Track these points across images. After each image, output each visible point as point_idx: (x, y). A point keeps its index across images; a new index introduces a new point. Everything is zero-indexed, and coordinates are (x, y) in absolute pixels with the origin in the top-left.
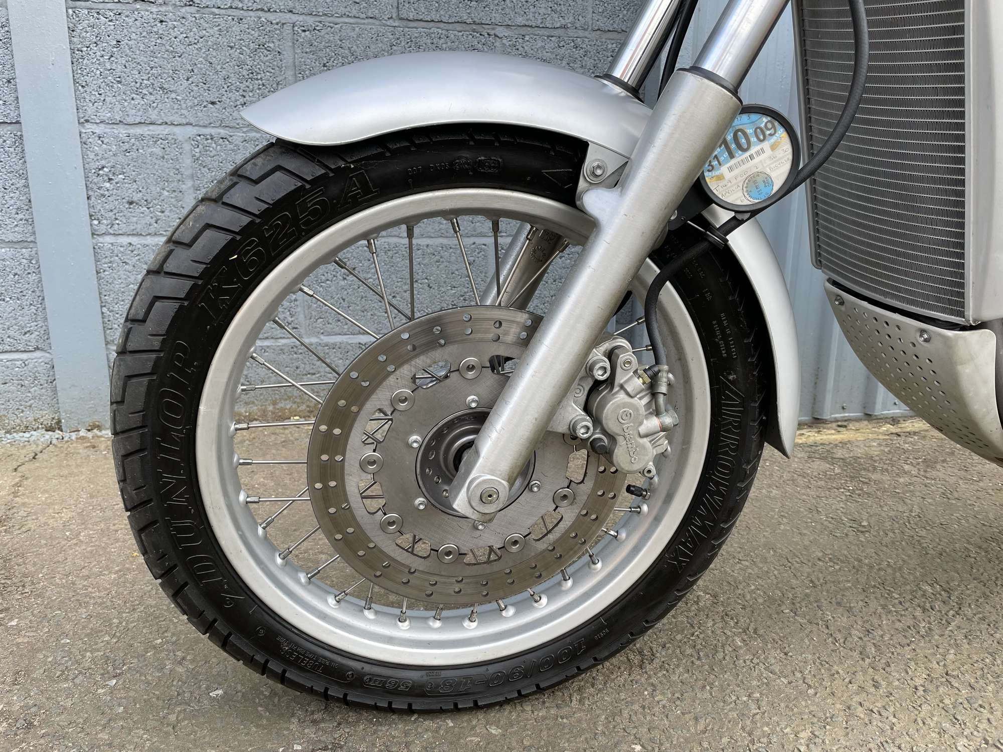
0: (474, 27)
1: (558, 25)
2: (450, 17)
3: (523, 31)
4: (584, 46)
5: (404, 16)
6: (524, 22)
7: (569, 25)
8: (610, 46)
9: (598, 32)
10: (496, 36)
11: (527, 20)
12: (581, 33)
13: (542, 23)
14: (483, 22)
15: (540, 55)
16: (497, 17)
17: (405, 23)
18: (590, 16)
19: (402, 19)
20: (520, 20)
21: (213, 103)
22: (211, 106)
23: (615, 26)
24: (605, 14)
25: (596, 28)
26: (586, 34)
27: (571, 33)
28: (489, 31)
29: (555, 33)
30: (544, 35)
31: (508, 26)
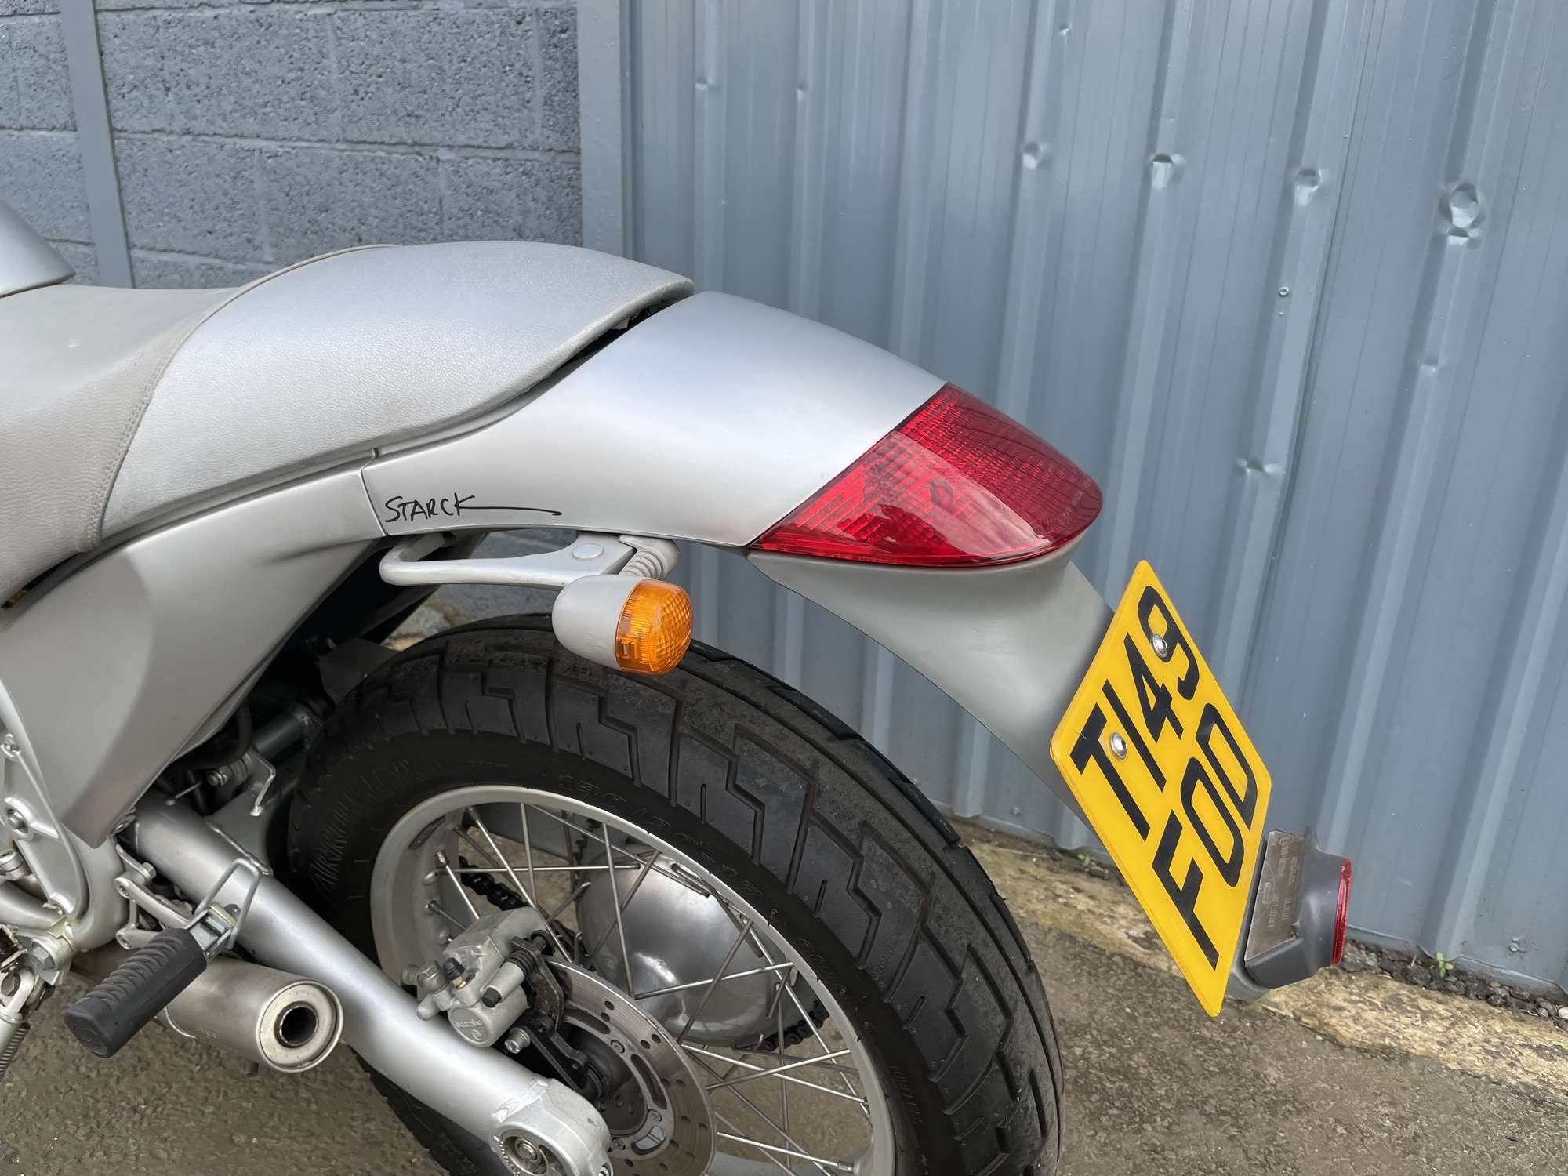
0: (417, 148)
1: (503, 144)
2: (391, 137)
3: (465, 152)
4: (535, 172)
5: (349, 138)
6: (465, 142)
7: (516, 144)
8: (566, 172)
9: (552, 153)
10: (438, 160)
11: (471, 138)
12: (531, 155)
13: (485, 142)
14: (424, 142)
15: (485, 185)
16: (437, 136)
17: (351, 146)
18: (538, 131)
19: (347, 141)
20: (462, 139)
21: (210, 233)
22: (208, 235)
23: (570, 144)
24: (557, 128)
25: (547, 148)
26: (537, 155)
27: (520, 154)
28: (431, 153)
29: (501, 154)
30: (488, 158)
31: (450, 147)
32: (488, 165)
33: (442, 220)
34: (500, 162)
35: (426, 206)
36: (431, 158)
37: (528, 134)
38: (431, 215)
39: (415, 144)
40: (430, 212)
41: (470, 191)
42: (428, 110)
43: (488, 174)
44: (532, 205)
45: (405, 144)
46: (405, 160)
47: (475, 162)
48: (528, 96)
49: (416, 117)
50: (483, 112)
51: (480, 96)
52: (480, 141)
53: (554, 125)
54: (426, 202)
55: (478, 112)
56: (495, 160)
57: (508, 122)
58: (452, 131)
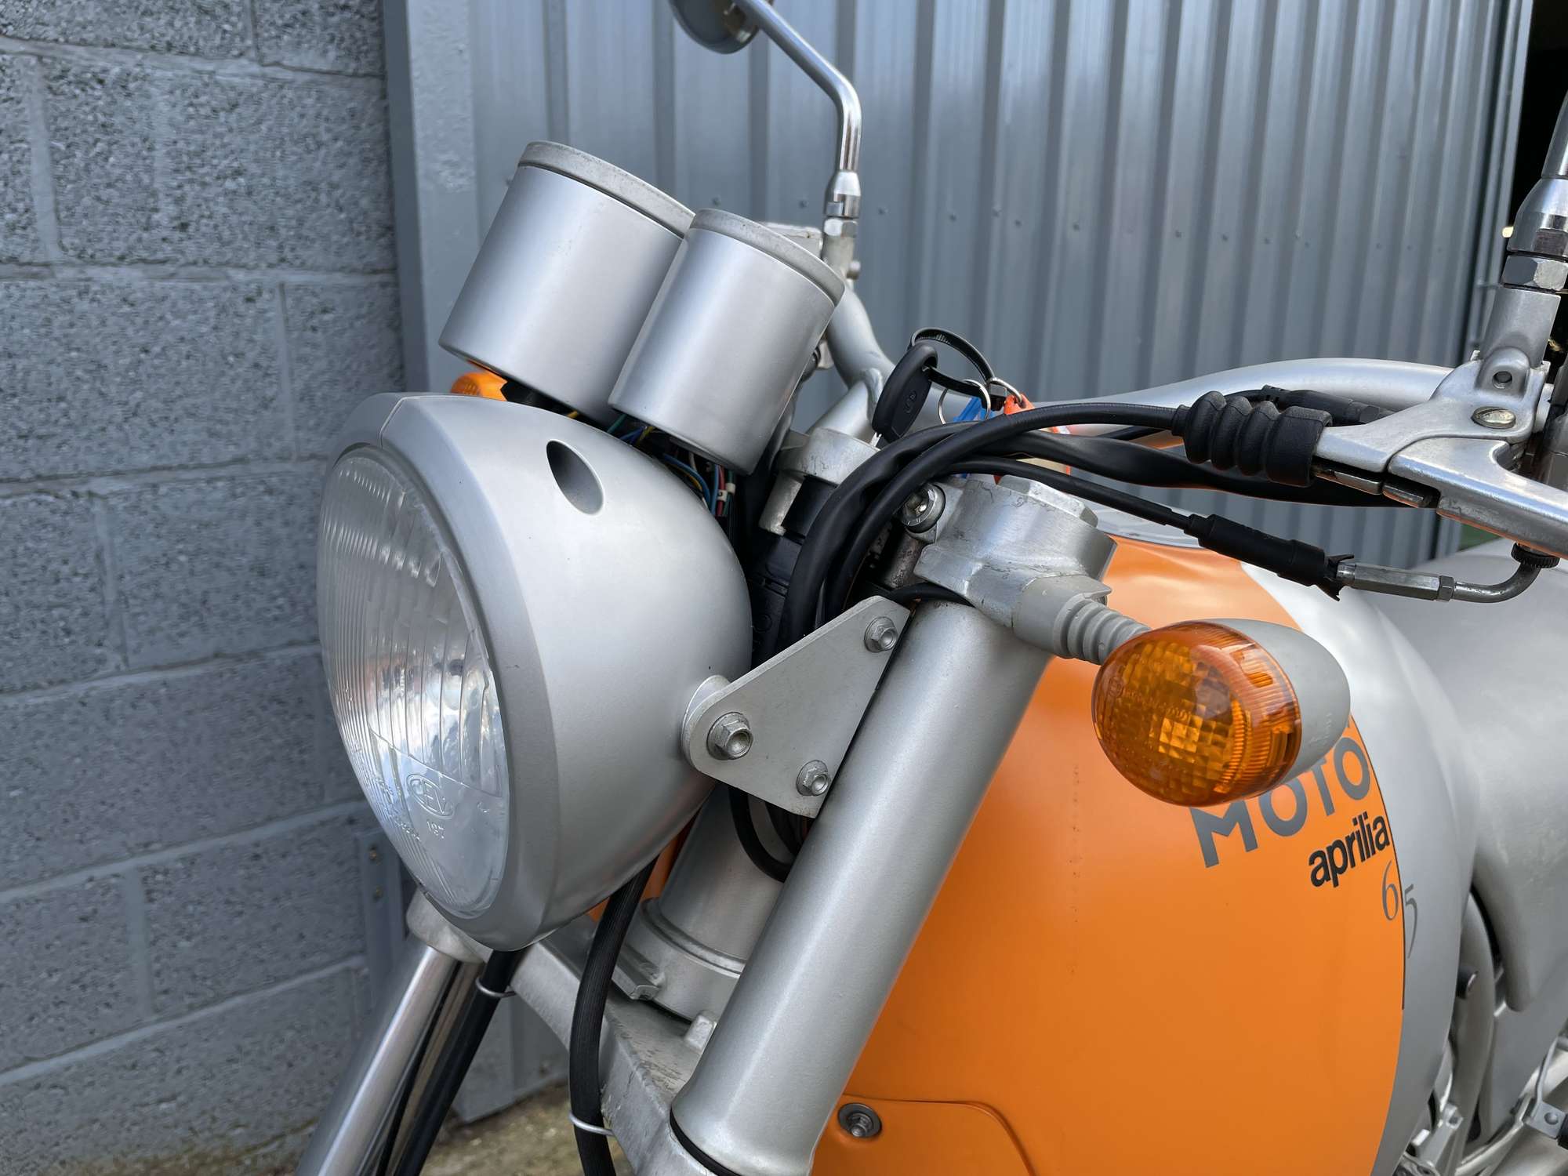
0: (40, 485)
1: (228, 457)
3: (152, 478)
4: (286, 489)
6: (151, 463)
7: (250, 456)
9: (313, 462)
10: (91, 494)
11: (160, 457)
12: (278, 467)
13: (192, 459)
14: (60, 472)
15: (193, 517)
16: (93, 461)
18: (289, 435)
20: (145, 459)
24: (322, 429)
25: (307, 455)
26: (288, 466)
27: (257, 468)
28: (75, 488)
29: (223, 472)
30: (199, 479)
31: (117, 474)
32: (199, 490)
33: (102, 582)
34: (220, 484)
35: (66, 570)
36: (75, 494)
37: (272, 440)
38: (77, 579)
39: (39, 477)
40: (76, 574)
41: (163, 531)
42: (70, 425)
43: (201, 503)
44: (282, 532)
45: (18, 480)
46: (14, 505)
47: (173, 489)
48: (269, 393)
49: (40, 437)
50: (186, 421)
51: (180, 397)
52: (184, 459)
53: (318, 425)
54: (65, 562)
55: (176, 420)
56: (210, 481)
57: (235, 428)
58: (124, 451)
